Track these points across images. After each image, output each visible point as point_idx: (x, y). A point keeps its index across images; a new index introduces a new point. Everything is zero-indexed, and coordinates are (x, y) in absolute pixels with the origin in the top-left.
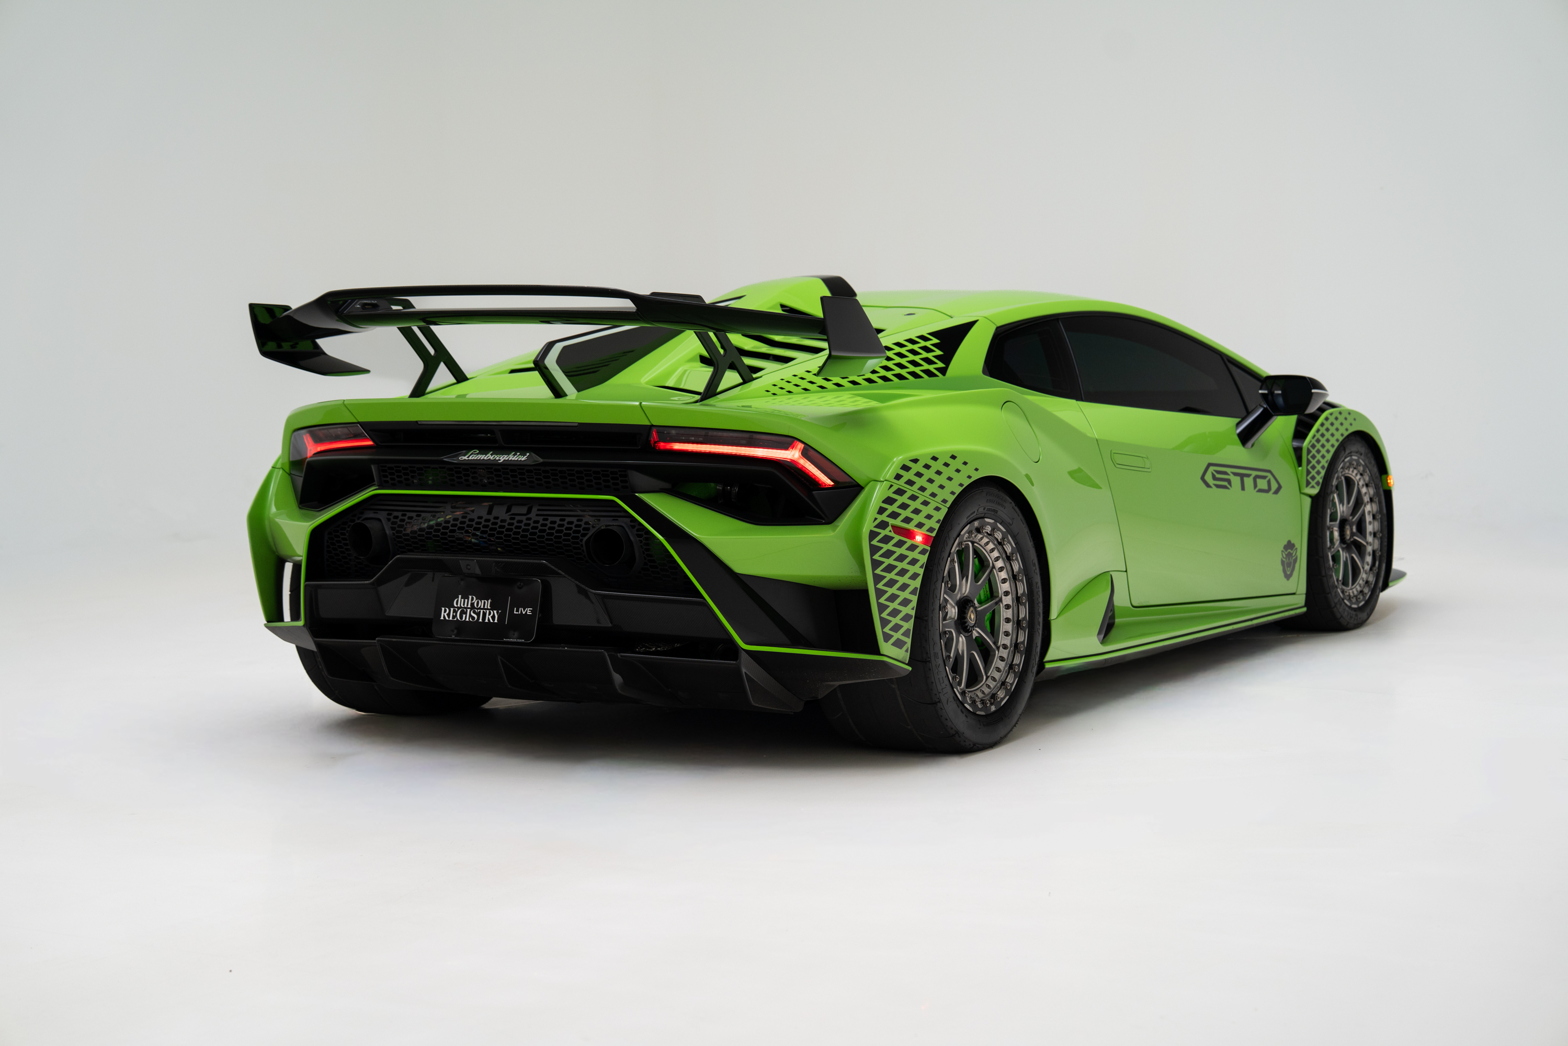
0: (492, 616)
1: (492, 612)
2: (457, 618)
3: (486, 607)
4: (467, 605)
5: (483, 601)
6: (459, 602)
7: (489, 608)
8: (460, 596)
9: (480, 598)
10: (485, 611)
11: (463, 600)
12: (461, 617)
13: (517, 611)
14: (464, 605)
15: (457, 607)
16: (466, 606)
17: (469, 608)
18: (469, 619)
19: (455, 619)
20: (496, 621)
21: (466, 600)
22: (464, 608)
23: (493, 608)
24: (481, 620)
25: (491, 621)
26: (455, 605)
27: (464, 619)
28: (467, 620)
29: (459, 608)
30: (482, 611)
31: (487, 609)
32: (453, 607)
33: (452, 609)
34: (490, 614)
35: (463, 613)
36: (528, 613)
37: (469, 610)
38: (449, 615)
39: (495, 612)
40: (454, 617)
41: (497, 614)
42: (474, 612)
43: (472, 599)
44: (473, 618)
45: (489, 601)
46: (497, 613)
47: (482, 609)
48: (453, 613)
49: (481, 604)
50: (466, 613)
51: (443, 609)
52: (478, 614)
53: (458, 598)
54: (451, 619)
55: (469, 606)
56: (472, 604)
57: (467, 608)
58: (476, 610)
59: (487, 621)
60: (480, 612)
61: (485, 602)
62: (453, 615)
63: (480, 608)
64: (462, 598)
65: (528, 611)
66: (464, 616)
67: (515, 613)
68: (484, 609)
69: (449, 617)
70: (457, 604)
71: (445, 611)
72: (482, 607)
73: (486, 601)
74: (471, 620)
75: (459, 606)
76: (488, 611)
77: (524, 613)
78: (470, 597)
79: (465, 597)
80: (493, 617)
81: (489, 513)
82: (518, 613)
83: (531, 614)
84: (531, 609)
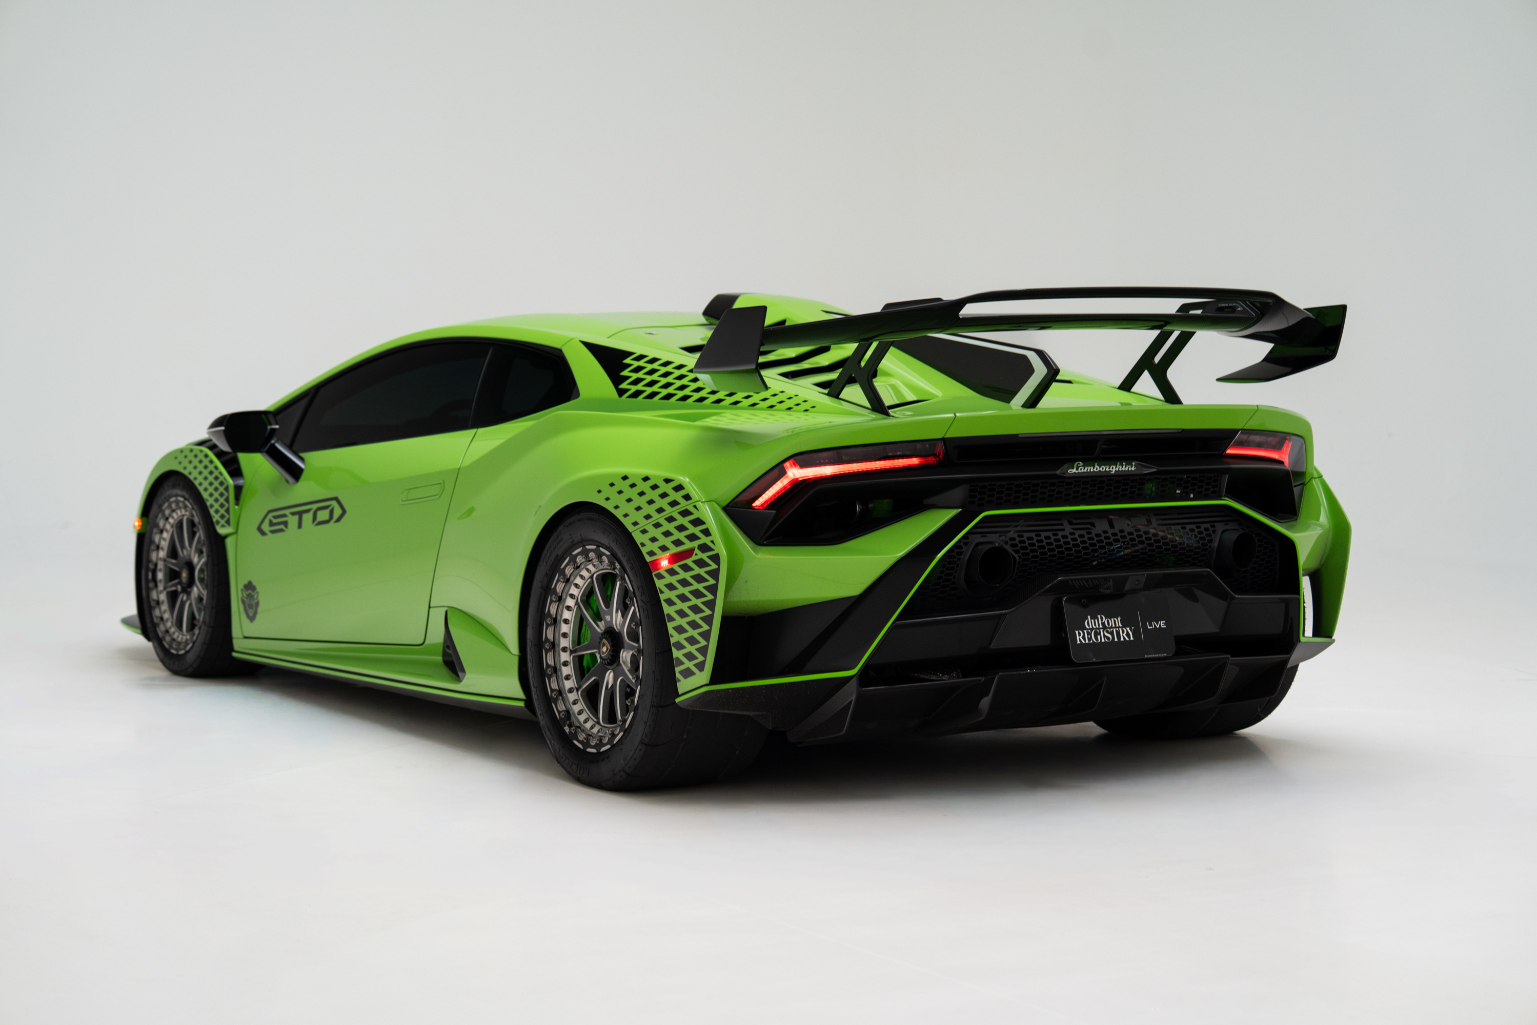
0: (1126, 634)
1: (1124, 629)
2: (1093, 640)
3: (1117, 625)
4: (1099, 625)
5: (1112, 620)
6: (1090, 623)
7: (1121, 625)
8: (1089, 617)
9: (1109, 616)
10: (1117, 629)
11: (1093, 621)
12: (1097, 639)
13: (1151, 625)
14: (1095, 626)
15: (1090, 629)
16: (1097, 626)
17: (1101, 628)
18: (1105, 639)
19: (1092, 642)
20: (1132, 638)
21: (1096, 620)
22: (1096, 628)
23: (1124, 626)
24: (1116, 640)
25: (1127, 639)
26: (1088, 627)
27: (1099, 640)
28: (1103, 641)
29: (1092, 629)
30: (1114, 630)
31: (1119, 627)
32: (1086, 629)
33: (1085, 631)
34: (1123, 632)
35: (1096, 634)
36: (1163, 627)
37: (1101, 631)
38: (1084, 637)
39: (1128, 629)
40: (1090, 639)
41: (1131, 631)
42: (1107, 632)
43: (1102, 619)
44: (1108, 638)
45: (1119, 619)
46: (1131, 629)
47: (1114, 628)
48: (1088, 635)
49: (1112, 622)
50: (1100, 634)
51: (1077, 632)
52: (1112, 633)
53: (1088, 619)
54: (1087, 642)
55: (1101, 626)
56: (1103, 624)
57: (1099, 629)
58: (1109, 630)
59: (1122, 639)
60: (1113, 631)
61: (1115, 621)
62: (1088, 637)
63: (1112, 627)
64: (1091, 620)
65: (1162, 624)
66: (1099, 637)
67: (1149, 627)
68: (1116, 627)
69: (1085, 640)
70: (1089, 625)
71: (1079, 635)
72: (1113, 626)
73: (1115, 619)
74: (1106, 640)
75: (1091, 627)
76: (1120, 629)
77: (1158, 627)
78: (1099, 616)
79: (1094, 617)
80: (1128, 635)
81: (1112, 526)
82: (1151, 627)
83: (1165, 626)
84: (1164, 622)
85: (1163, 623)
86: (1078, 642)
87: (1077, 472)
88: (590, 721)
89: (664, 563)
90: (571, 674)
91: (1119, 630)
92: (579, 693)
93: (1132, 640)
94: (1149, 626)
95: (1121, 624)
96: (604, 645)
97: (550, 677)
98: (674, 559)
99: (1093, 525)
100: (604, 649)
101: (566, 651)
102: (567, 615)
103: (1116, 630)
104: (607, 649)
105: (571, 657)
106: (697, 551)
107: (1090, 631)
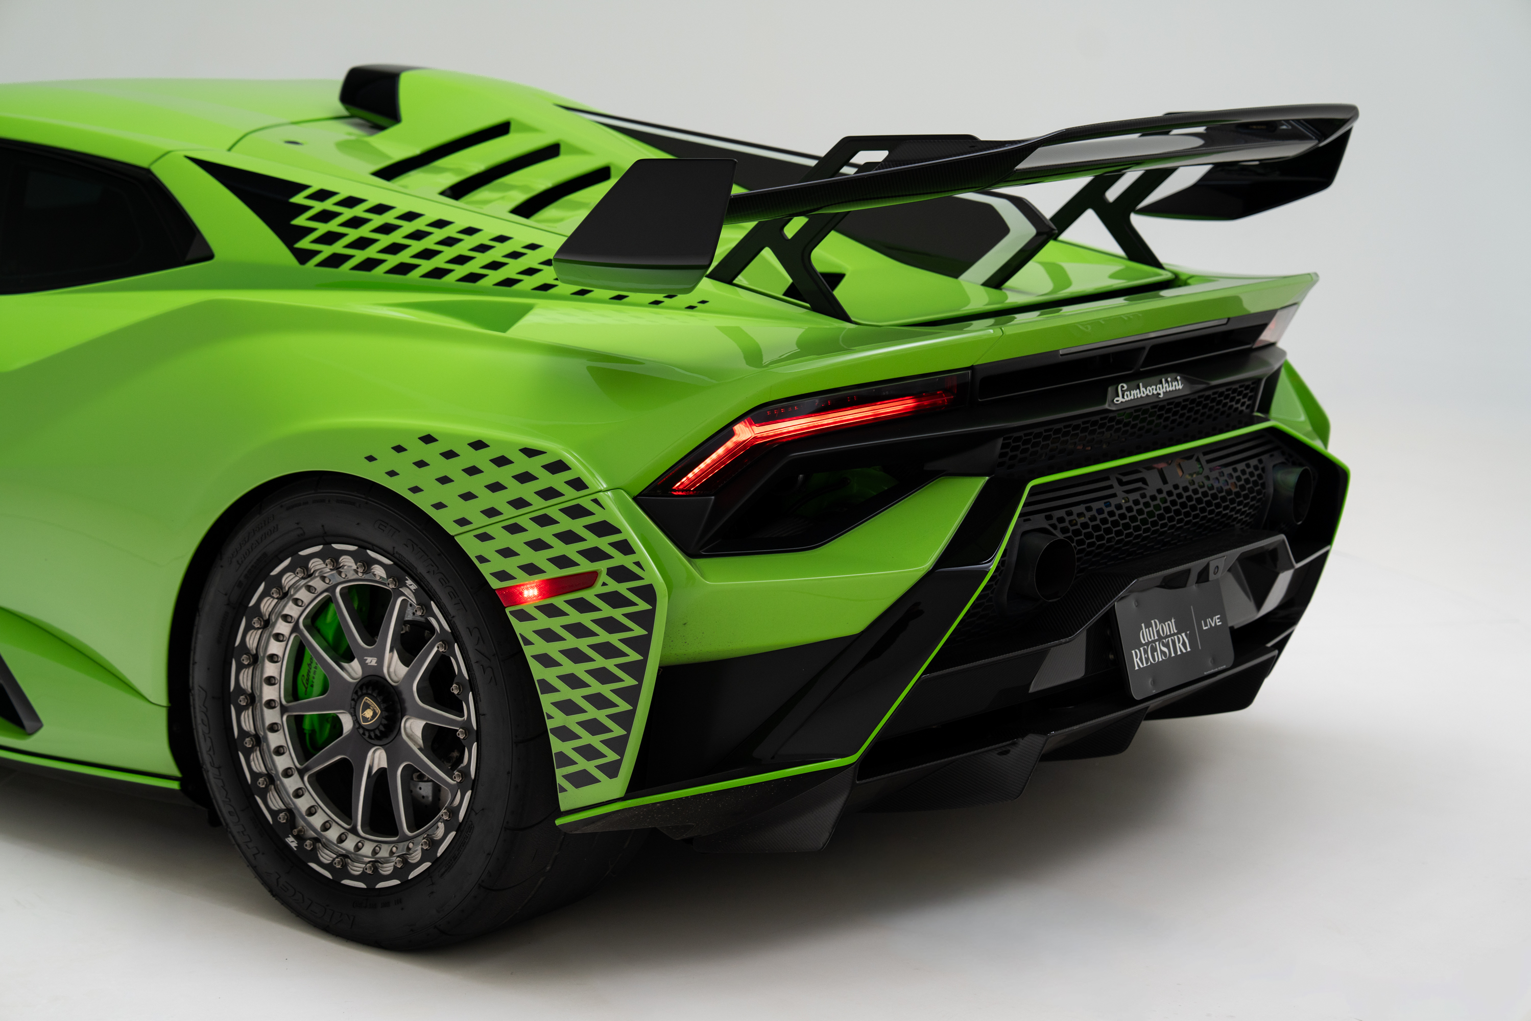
1: (1180, 636)
2: (1151, 662)
3: (1172, 632)
4: (1154, 637)
5: (1166, 623)
6: (1145, 634)
7: (1176, 631)
8: (1143, 625)
9: (1162, 621)
11: (1147, 630)
12: (1154, 658)
13: (1206, 624)
14: (1151, 638)
16: (1153, 639)
17: (1157, 641)
18: (1162, 657)
19: (1149, 664)
20: (1189, 649)
21: (1151, 629)
22: (1152, 641)
23: (1179, 633)
24: (1173, 655)
25: (1184, 651)
26: (1143, 642)
27: (1157, 660)
28: (1160, 659)
29: (1147, 644)
31: (1174, 635)
32: (1143, 645)
33: (1142, 649)
34: (1179, 641)
35: (1153, 650)
36: (1218, 624)
37: (1157, 643)
38: (1141, 659)
39: (1183, 634)
40: (1147, 660)
41: (1187, 638)
42: (1164, 645)
43: (1156, 626)
44: (1165, 654)
45: (1173, 621)
46: (1186, 635)
47: (1169, 636)
48: (1145, 655)
49: (1166, 628)
50: (1156, 651)
51: (1133, 652)
52: (1167, 646)
53: (1142, 629)
54: (1145, 665)
55: (1156, 638)
56: (1158, 633)
57: (1154, 641)
58: (1164, 641)
59: (1179, 653)
60: (1168, 641)
61: (1169, 624)
62: (1145, 657)
63: (1167, 636)
64: (1146, 629)
65: (1217, 620)
66: (1155, 654)
67: (1205, 628)
68: (1171, 635)
69: (1143, 663)
70: (1144, 639)
71: (1136, 655)
72: (1169, 633)
73: (1169, 622)
74: (1164, 658)
75: (1146, 641)
76: (1176, 637)
77: (1213, 625)
78: (1153, 622)
79: (1148, 624)
80: (1184, 644)
81: (1165, 482)
82: (1207, 628)
83: (1220, 623)
84: (1219, 616)
85: (1218, 618)
86: (1137, 668)
87: (1124, 400)
88: (334, 826)
89: (530, 592)
90: (285, 744)
91: (1174, 638)
92: (306, 778)
93: (1189, 651)
94: (1205, 626)
95: (1176, 629)
96: (367, 706)
97: (248, 753)
98: (552, 587)
99: (1144, 481)
100: (369, 714)
101: (274, 707)
102: (275, 648)
103: (1172, 639)
104: (375, 714)
105: (285, 718)
106: (604, 577)
107: (1146, 647)
